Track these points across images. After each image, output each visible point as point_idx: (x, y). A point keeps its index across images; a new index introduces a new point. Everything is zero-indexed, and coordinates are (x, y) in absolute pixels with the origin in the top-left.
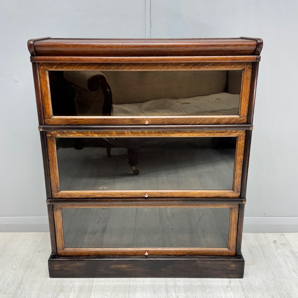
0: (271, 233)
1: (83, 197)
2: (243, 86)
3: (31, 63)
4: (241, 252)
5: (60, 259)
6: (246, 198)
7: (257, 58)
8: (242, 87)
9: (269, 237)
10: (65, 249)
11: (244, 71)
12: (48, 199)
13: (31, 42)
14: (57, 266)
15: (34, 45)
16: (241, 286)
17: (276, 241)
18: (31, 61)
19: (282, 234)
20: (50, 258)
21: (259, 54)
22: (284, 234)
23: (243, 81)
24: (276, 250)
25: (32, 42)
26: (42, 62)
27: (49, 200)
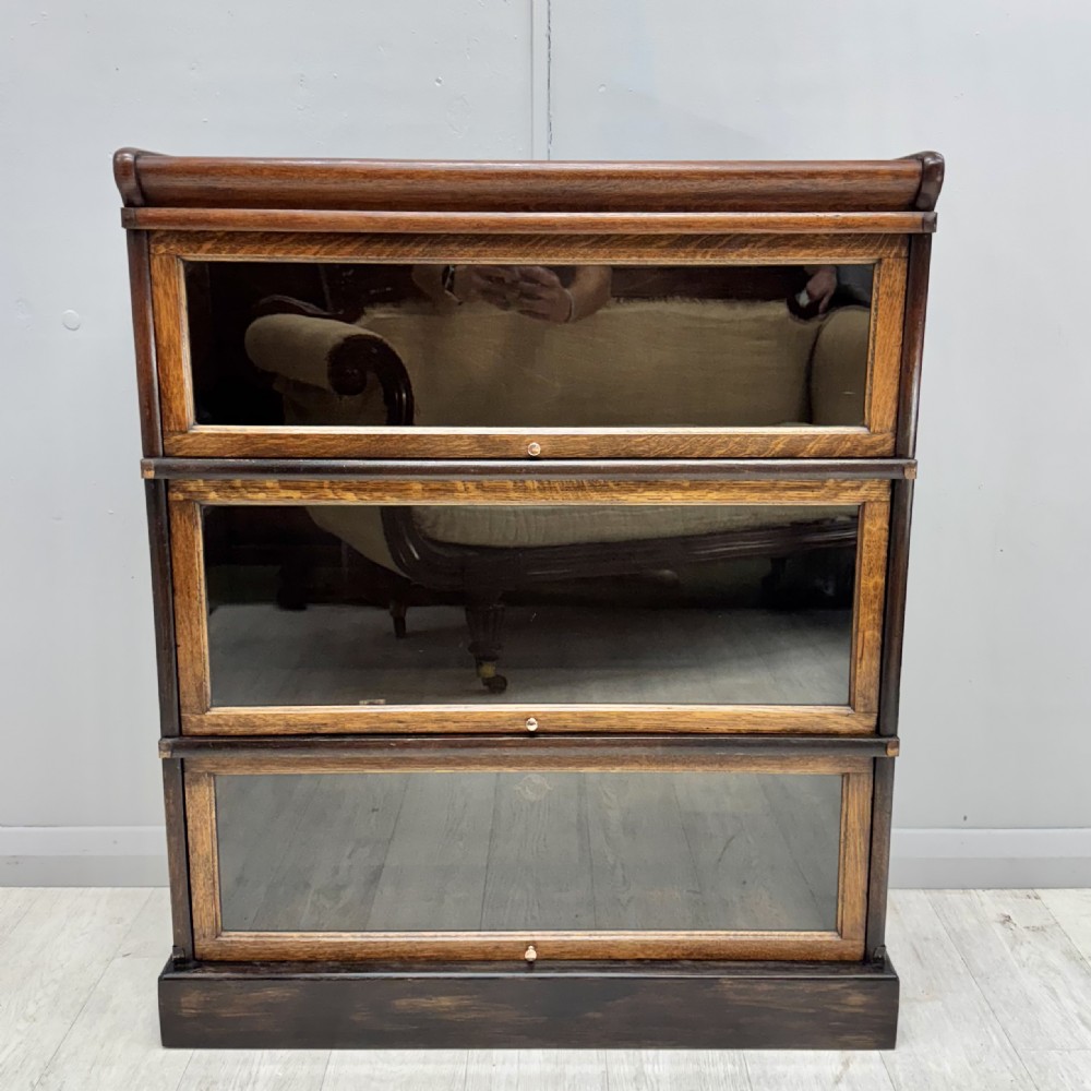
0: (989, 889)
1: (294, 730)
2: (875, 320)
3: (124, 231)
4: (884, 946)
5: (204, 971)
6: (899, 735)
7: (924, 221)
8: (875, 325)
9: (982, 904)
10: (224, 934)
11: (879, 269)
12: (165, 736)
13: (127, 155)
14: (191, 1001)
15: (138, 166)
16: (887, 1078)
17: (1008, 918)
18: (124, 225)
19: (1030, 892)
20: (167, 970)
21: (930, 208)
22: (1039, 892)
23: (877, 304)
24: (1012, 949)
25: (129, 157)
26: (164, 228)
27: (169, 741)
